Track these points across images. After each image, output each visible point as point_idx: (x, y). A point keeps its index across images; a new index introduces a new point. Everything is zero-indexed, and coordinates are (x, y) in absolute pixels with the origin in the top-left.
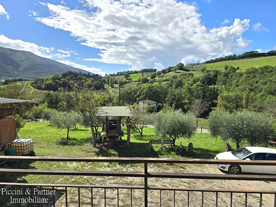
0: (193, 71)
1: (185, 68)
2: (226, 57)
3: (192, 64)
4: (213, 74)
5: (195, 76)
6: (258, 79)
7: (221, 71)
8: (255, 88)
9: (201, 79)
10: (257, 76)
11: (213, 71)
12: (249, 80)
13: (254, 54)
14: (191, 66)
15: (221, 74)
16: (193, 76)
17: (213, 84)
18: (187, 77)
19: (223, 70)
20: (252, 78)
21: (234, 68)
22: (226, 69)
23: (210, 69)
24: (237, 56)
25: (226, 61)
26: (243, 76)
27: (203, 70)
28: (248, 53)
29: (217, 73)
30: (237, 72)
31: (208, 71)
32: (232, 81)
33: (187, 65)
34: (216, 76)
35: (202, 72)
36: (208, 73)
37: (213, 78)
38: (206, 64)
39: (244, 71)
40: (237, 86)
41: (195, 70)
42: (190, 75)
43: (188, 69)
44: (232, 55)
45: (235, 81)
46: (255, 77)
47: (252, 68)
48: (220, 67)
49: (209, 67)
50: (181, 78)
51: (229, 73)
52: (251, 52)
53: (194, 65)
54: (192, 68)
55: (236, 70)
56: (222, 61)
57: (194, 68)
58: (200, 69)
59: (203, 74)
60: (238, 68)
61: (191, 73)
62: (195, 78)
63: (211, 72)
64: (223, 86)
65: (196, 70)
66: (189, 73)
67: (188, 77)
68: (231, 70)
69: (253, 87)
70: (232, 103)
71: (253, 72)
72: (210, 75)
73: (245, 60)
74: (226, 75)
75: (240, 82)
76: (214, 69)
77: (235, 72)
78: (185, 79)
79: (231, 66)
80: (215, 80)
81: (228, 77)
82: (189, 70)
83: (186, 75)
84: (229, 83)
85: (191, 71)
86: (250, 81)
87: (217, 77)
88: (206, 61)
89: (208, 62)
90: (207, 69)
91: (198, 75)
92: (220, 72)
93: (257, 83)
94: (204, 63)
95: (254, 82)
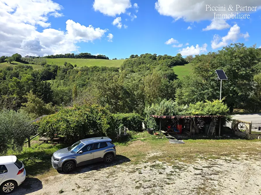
0: (33, 64)
1: (24, 60)
2: (66, 54)
3: (31, 57)
4: (53, 69)
5: (34, 69)
6: (89, 76)
7: (61, 67)
8: (87, 83)
9: (40, 72)
10: (89, 73)
11: (53, 66)
12: (83, 76)
13: (88, 55)
14: (31, 58)
15: (60, 70)
16: (32, 69)
17: (52, 79)
18: (24, 70)
19: (63, 66)
20: (85, 75)
21: (72, 66)
22: (65, 65)
23: (50, 64)
24: (75, 55)
25: (66, 59)
26: (79, 73)
27: (43, 65)
28: (83, 54)
29: (57, 68)
30: (74, 69)
31: (48, 66)
32: (69, 76)
33: (26, 57)
34: (55, 71)
35: (43, 66)
36: (48, 68)
37: (53, 73)
38: (47, 59)
39: (79, 69)
40: (74, 81)
41: (34, 63)
42: (28, 68)
43: (26, 61)
44: (71, 54)
45: (72, 77)
46: (87, 74)
47: (85, 66)
48: (61, 63)
49: (50, 62)
50: (18, 70)
51: (67, 70)
52: (86, 53)
53: (34, 58)
54: (32, 60)
55: (73, 67)
56: (62, 57)
57: (34, 62)
58: (41, 63)
59: (43, 68)
60: (76, 66)
61: (30, 66)
62: (34, 71)
63: (51, 67)
64: (62, 81)
65: (36, 63)
66: (27, 66)
67: (26, 70)
68: (69, 67)
69: (85, 83)
70: (66, 97)
71: (86, 70)
72: (49, 69)
73: (81, 59)
74: (65, 71)
75: (76, 78)
76: (54, 64)
77: (73, 69)
78: (22, 71)
79: (70, 64)
80: (55, 75)
81: (66, 72)
82: (27, 63)
83: (23, 68)
84: (67, 78)
85: (30, 64)
86: (83, 78)
87: (57, 72)
88: (47, 56)
89: (49, 57)
90: (48, 64)
91: (38, 69)
92: (59, 67)
93: (88, 79)
94: (45, 57)
95: (87, 78)
